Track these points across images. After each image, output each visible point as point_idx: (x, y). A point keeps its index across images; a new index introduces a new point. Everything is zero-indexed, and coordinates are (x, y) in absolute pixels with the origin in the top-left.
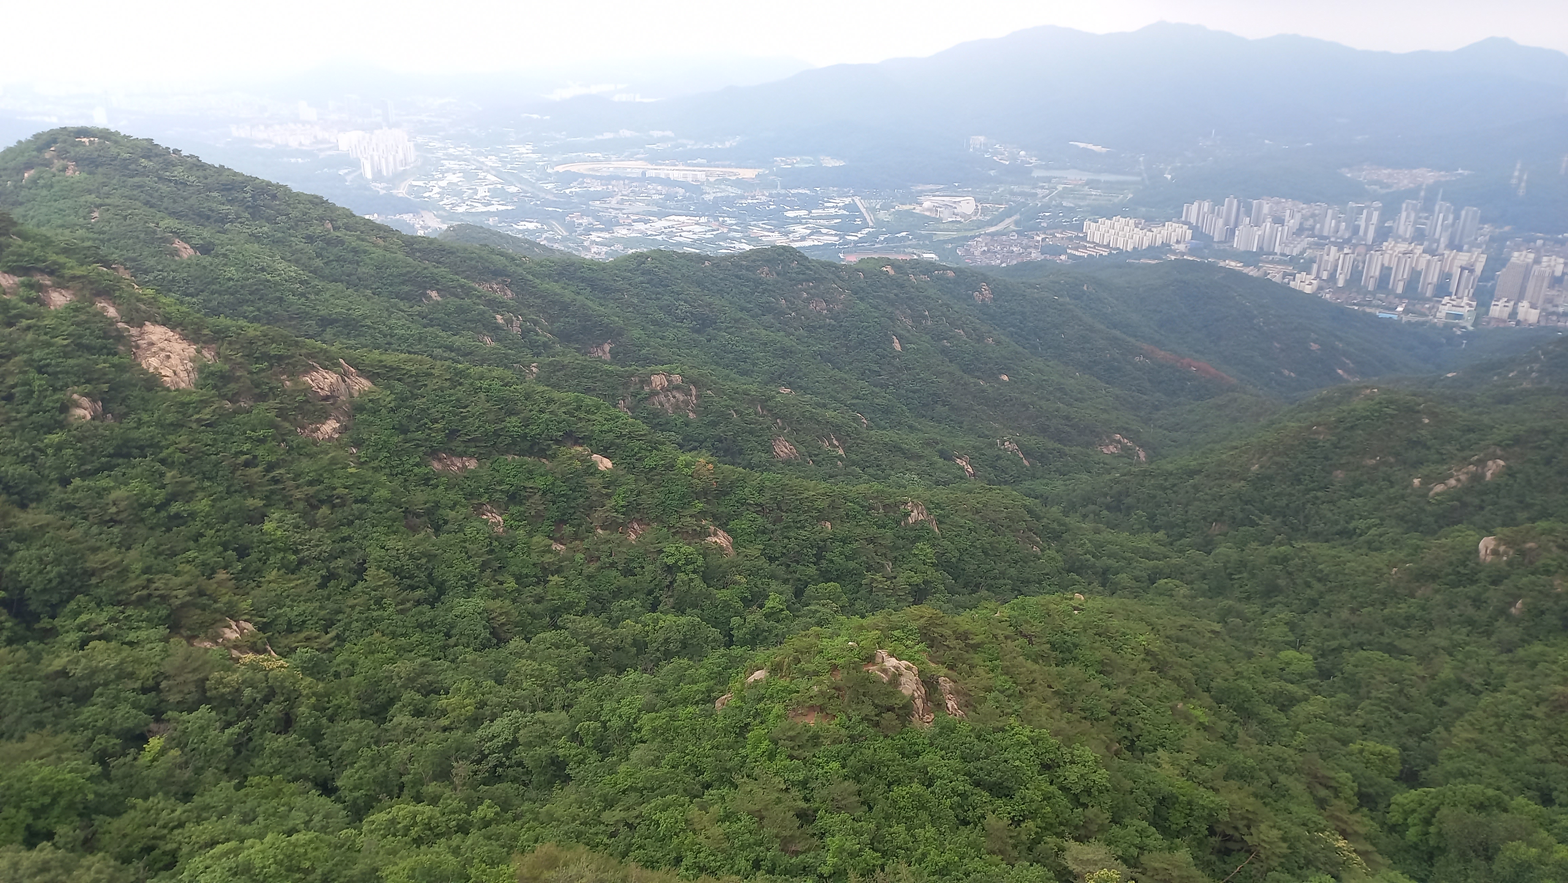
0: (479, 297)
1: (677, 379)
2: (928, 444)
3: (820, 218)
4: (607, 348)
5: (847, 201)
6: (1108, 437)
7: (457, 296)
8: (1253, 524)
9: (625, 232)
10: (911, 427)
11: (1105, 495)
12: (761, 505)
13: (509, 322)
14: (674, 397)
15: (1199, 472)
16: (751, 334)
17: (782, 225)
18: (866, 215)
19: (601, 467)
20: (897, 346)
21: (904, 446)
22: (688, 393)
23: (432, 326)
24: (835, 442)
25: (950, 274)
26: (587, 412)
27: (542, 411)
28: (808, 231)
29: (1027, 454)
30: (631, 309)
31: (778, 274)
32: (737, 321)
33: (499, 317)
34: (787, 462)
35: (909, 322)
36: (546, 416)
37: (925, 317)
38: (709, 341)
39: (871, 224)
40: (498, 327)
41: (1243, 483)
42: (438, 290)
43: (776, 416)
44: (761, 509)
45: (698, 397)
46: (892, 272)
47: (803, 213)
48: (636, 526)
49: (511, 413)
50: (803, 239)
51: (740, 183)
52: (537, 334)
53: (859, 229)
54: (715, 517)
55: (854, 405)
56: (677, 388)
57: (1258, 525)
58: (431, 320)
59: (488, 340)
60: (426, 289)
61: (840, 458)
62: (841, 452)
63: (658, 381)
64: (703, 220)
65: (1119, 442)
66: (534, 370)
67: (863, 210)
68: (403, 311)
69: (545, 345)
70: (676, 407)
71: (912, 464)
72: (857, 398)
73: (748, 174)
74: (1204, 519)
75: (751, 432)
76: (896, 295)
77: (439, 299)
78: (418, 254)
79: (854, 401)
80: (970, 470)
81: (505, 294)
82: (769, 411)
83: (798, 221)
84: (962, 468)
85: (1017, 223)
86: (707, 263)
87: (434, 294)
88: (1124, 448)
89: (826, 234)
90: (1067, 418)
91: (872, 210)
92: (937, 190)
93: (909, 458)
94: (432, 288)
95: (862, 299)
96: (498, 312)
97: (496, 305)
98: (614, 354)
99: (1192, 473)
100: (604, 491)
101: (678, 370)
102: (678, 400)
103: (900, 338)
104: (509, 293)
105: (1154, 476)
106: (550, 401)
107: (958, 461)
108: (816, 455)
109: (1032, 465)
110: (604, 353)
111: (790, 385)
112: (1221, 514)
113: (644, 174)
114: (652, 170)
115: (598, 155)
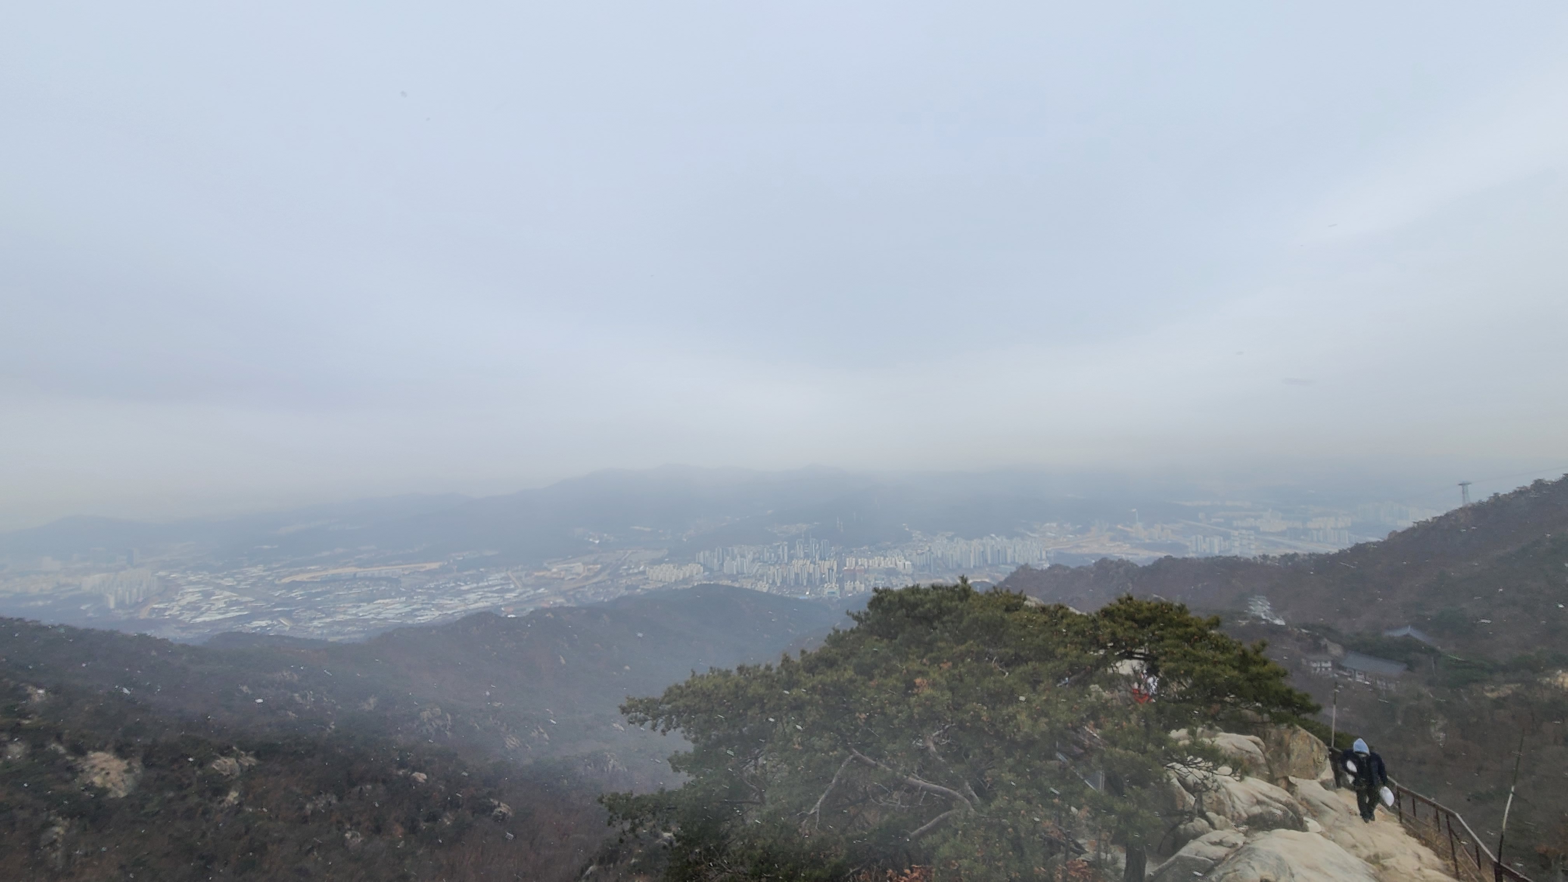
1: (438, 711)
14: (436, 723)
19: (420, 780)
22: (445, 719)
24: (542, 731)
28: (479, 597)
45: (452, 720)
47: (475, 585)
50: (476, 602)
51: (429, 572)
62: (546, 736)
63: (425, 715)
64: (403, 599)
67: (514, 579)
70: (438, 730)
76: (555, 629)
80: (622, 729)
83: (470, 591)
113: (355, 575)
114: (361, 572)
115: (318, 567)
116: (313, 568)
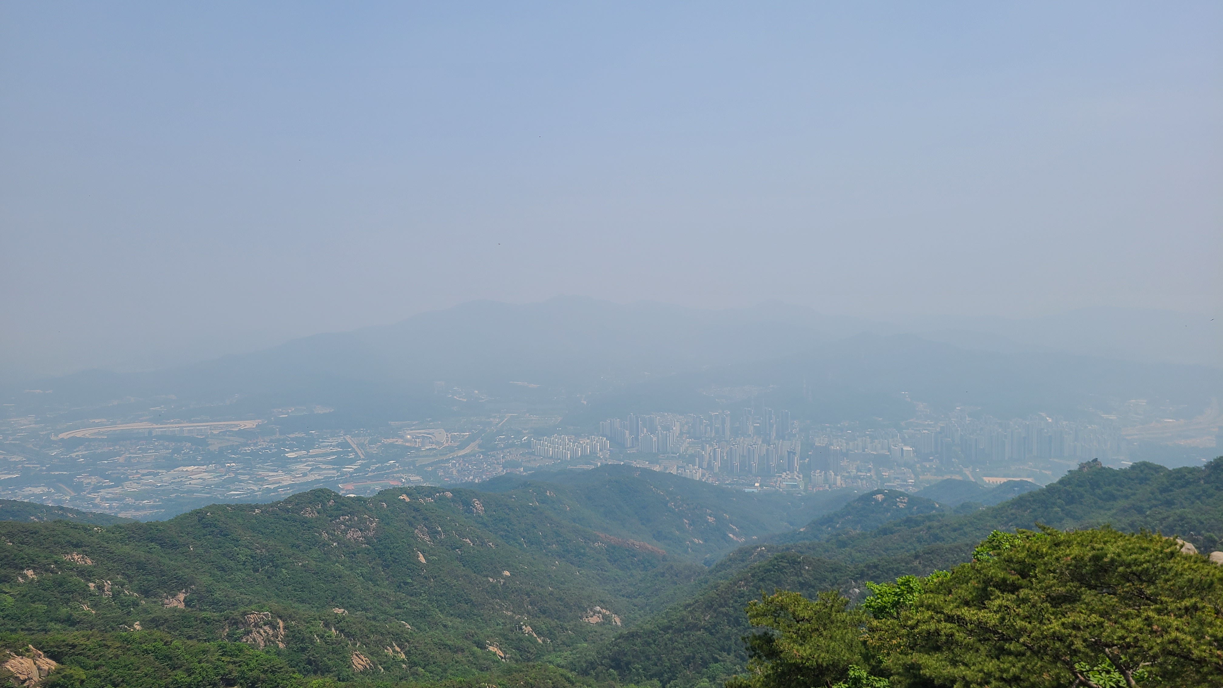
1: (267, 615)
2: (466, 638)
3: (318, 455)
4: (181, 596)
5: (340, 440)
6: (591, 610)
7: (51, 571)
9: (134, 485)
11: (607, 657)
13: (101, 588)
14: (265, 632)
16: (304, 566)
18: (357, 450)
20: (423, 560)
21: (449, 642)
24: (398, 649)
25: (449, 494)
28: (310, 468)
29: (539, 634)
31: (319, 512)
33: (91, 585)
34: (364, 672)
35: (427, 538)
37: (438, 533)
39: (362, 457)
40: (91, 594)
42: (34, 569)
43: (348, 635)
45: (285, 628)
46: (407, 500)
47: (304, 453)
50: (305, 475)
51: (242, 433)
53: (352, 462)
55: (397, 614)
56: (267, 623)
59: (85, 607)
60: (22, 569)
61: (403, 661)
62: (403, 656)
63: (252, 620)
65: (600, 612)
66: (140, 628)
67: (354, 446)
70: (267, 640)
71: (459, 656)
72: (399, 608)
73: (249, 424)
75: (334, 652)
76: (414, 517)
77: (35, 576)
79: (398, 611)
80: (503, 654)
81: (86, 563)
82: (343, 631)
83: (298, 460)
84: (495, 654)
85: (480, 446)
86: (257, 511)
87: (30, 573)
88: (605, 617)
89: (325, 469)
90: (561, 599)
91: (361, 445)
93: (456, 652)
94: (28, 567)
95: (389, 524)
96: (90, 581)
98: (187, 603)
99: (666, 629)
101: (265, 608)
102: (268, 634)
103: (423, 552)
105: (640, 636)
107: (491, 648)
108: (385, 663)
109: (544, 641)
110: (180, 603)
111: (342, 605)
113: (150, 433)
114: (158, 428)
115: (104, 420)
116: (97, 421)
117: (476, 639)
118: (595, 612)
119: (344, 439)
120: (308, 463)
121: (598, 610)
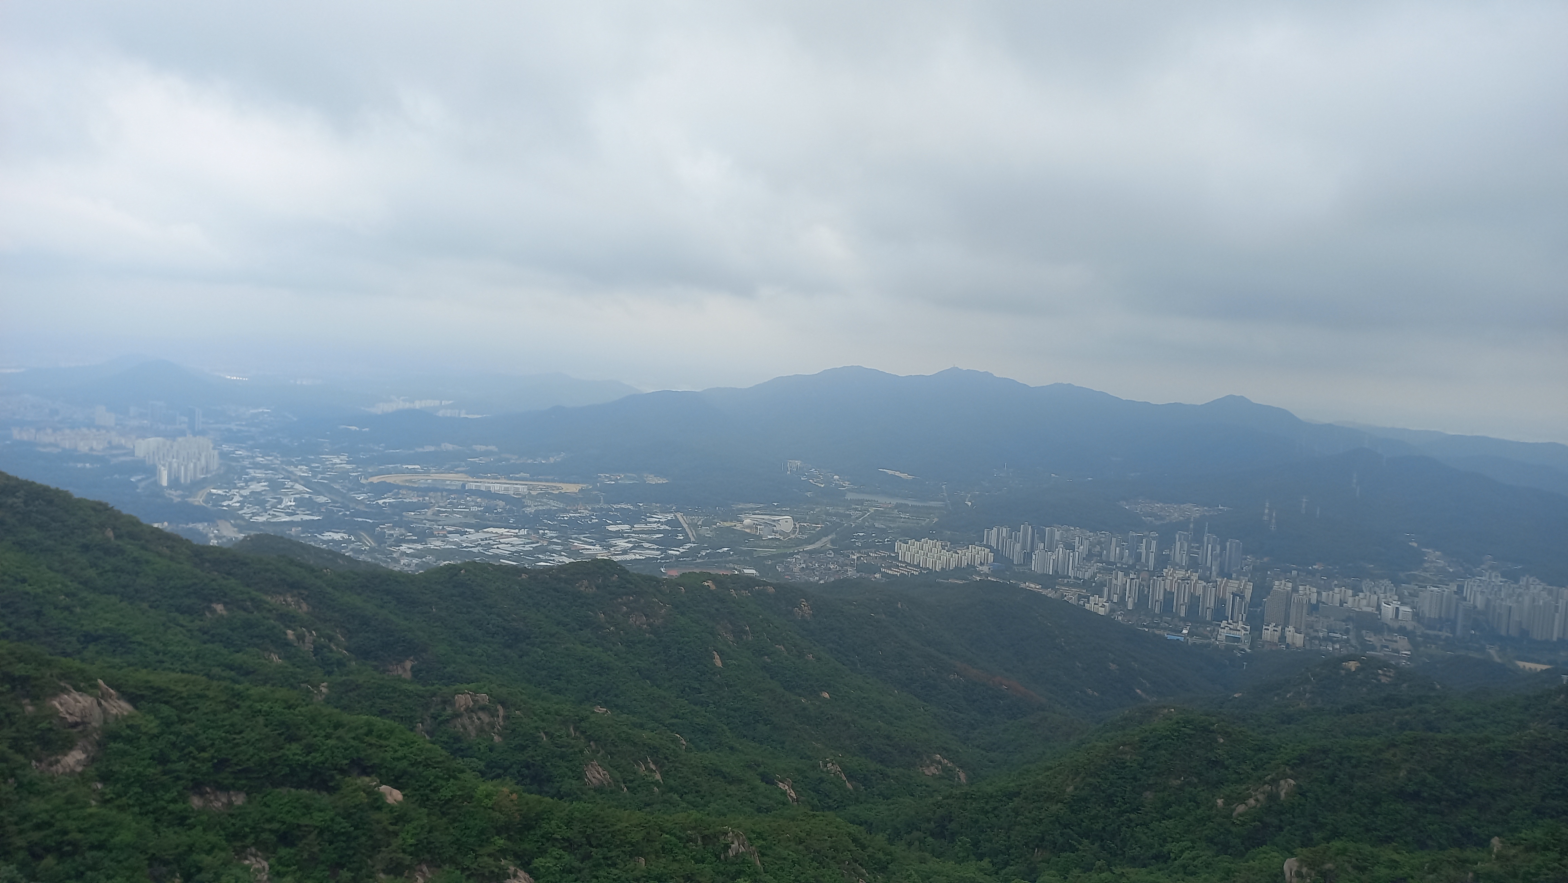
0: (270, 611)
1: (483, 698)
2: (750, 767)
3: (642, 532)
4: (408, 664)
5: (670, 517)
6: (928, 757)
7: (245, 610)
8: (1074, 849)
9: (439, 543)
10: (732, 748)
11: (929, 820)
12: (568, 840)
13: (301, 638)
14: (479, 719)
15: (1018, 794)
16: (567, 649)
17: (604, 538)
18: (687, 530)
19: (390, 800)
20: (718, 662)
21: (724, 769)
22: (493, 714)
23: (213, 642)
24: (653, 767)
25: (771, 590)
26: (380, 737)
27: (328, 737)
28: (630, 546)
29: (850, 777)
30: (439, 624)
31: (598, 588)
32: (552, 636)
33: (290, 632)
34: (599, 790)
35: (730, 637)
36: (331, 742)
37: (746, 633)
38: (521, 657)
39: (693, 539)
40: (287, 644)
41: (1060, 805)
42: (225, 604)
43: (589, 739)
44: (569, 845)
45: (506, 718)
46: (713, 587)
47: (625, 527)
48: (425, 869)
49: (291, 739)
50: (624, 553)
51: (562, 497)
52: (331, 651)
53: (681, 544)
54: (517, 856)
55: (673, 725)
56: (483, 708)
57: (1077, 850)
58: (213, 636)
59: (275, 658)
60: (211, 601)
61: (656, 783)
62: (658, 777)
63: (463, 700)
64: (523, 532)
65: (940, 763)
66: (324, 690)
67: (685, 526)
68: (182, 626)
69: (340, 664)
70: (481, 730)
71: (732, 789)
72: (676, 717)
73: (572, 488)
74: (1026, 844)
75: (562, 757)
76: (717, 610)
77: (224, 613)
78: (207, 565)
79: (674, 721)
80: (793, 794)
81: (300, 608)
82: (583, 733)
83: (619, 535)
84: (784, 793)
85: (833, 542)
86: (524, 576)
87: (219, 608)
88: (945, 769)
89: (648, 549)
90: (888, 737)
91: (693, 526)
92: (757, 509)
93: (730, 783)
94: (218, 601)
95: (682, 614)
96: (289, 628)
97: (288, 619)
98: (415, 672)
99: (1011, 796)
100: (391, 828)
101: (486, 689)
102: (482, 722)
103: (721, 654)
104: (304, 606)
105: (975, 799)
106: (337, 726)
107: (781, 785)
108: (632, 781)
109: (855, 788)
110: (405, 670)
111: (606, 704)
112: (1043, 839)
113: (463, 486)
114: (472, 483)
115: (418, 467)
116: (412, 467)
117: (761, 769)
118: (933, 762)
119: (675, 516)
120: (630, 539)
121: (938, 759)
